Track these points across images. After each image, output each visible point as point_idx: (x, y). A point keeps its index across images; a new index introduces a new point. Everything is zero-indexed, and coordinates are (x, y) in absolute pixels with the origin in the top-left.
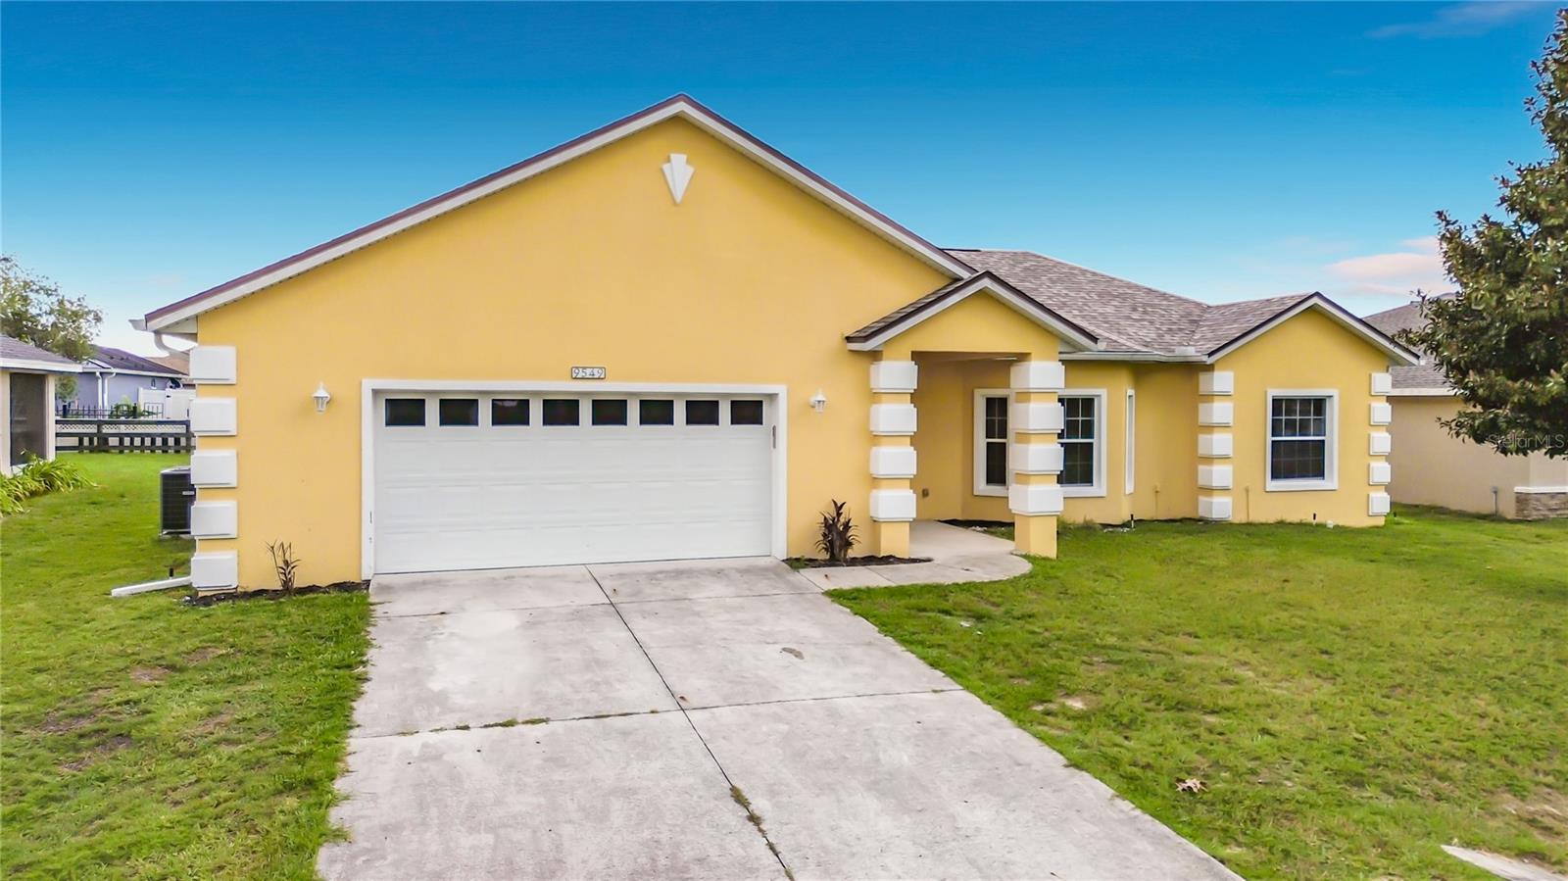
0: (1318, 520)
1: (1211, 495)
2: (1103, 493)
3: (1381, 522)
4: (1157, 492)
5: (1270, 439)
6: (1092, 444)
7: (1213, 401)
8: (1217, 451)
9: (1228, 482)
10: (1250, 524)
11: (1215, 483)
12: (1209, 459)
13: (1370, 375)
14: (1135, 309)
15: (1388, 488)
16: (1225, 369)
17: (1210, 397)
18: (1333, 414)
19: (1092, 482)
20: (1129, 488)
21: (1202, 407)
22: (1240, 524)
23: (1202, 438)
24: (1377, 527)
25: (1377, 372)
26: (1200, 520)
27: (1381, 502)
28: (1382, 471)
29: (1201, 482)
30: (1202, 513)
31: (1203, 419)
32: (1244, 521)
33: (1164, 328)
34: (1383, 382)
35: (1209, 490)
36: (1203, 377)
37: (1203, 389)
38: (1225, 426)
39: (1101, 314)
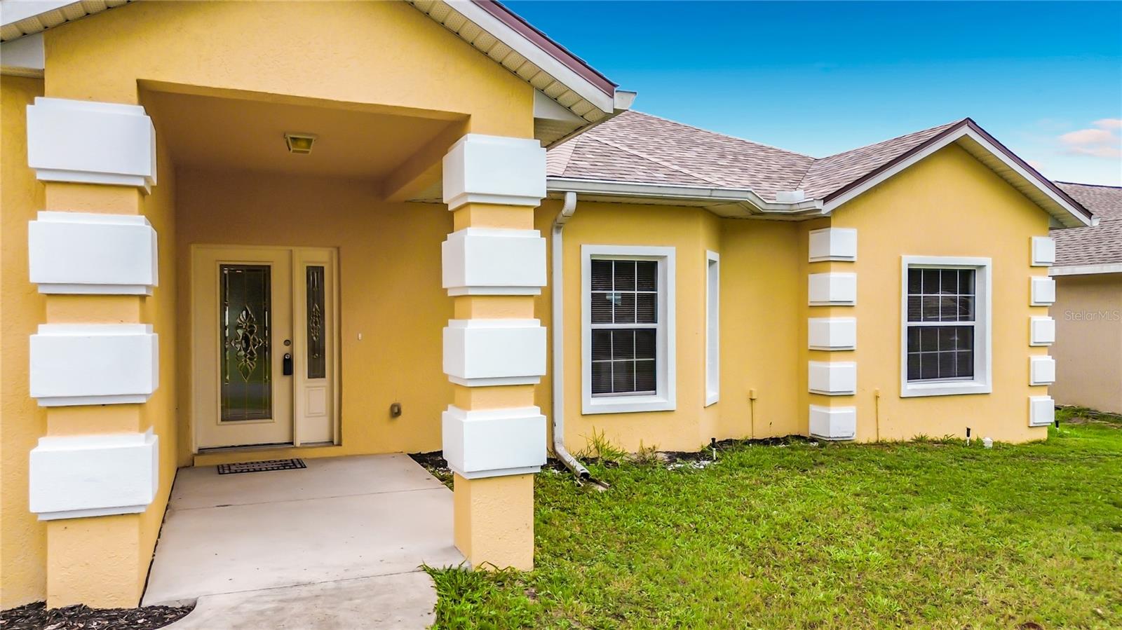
0: (973, 437)
1: (828, 405)
2: (671, 405)
3: (1043, 435)
4: (752, 400)
5: (905, 324)
6: (655, 330)
7: (828, 271)
8: (835, 341)
9: (850, 385)
10: (880, 445)
11: (834, 387)
12: (824, 353)
13: (1030, 239)
14: (723, 156)
15: (1051, 389)
16: (843, 225)
17: (825, 264)
18: (985, 292)
19: (654, 389)
20: (712, 395)
21: (812, 278)
22: (868, 445)
23: (814, 323)
24: (1040, 442)
25: (1038, 235)
26: (813, 440)
27: (1043, 409)
28: (1045, 368)
29: (814, 385)
30: (815, 429)
31: (814, 297)
32: (873, 440)
33: (761, 176)
34: (1045, 247)
35: (824, 397)
36: (814, 237)
37: (814, 253)
38: (847, 306)
39: (676, 158)
